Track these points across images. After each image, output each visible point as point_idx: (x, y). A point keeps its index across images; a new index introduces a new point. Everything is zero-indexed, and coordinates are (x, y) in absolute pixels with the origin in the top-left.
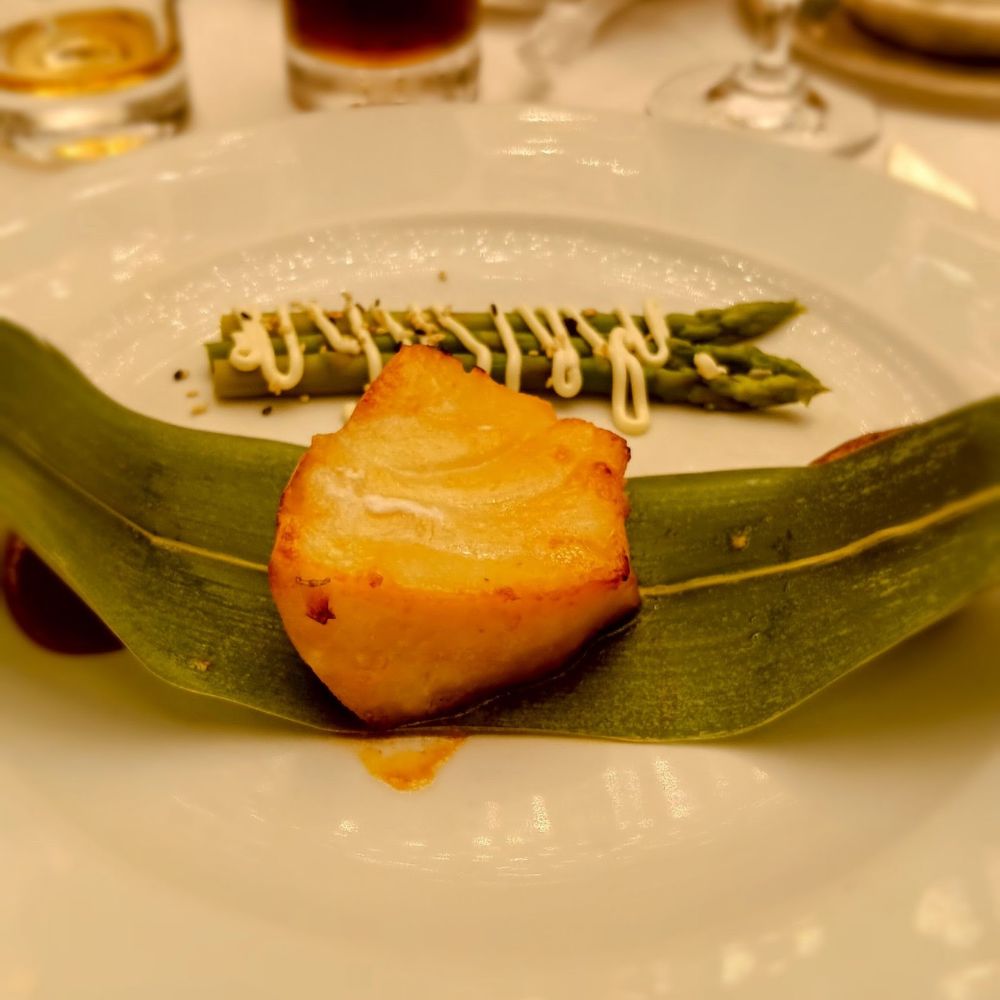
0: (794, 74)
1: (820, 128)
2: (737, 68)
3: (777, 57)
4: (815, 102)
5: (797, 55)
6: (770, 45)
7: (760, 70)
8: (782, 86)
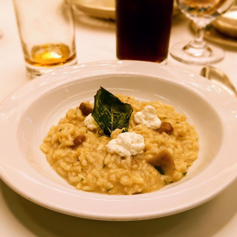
0: (204, 43)
1: (210, 56)
2: (191, 42)
3: (200, 39)
4: (209, 50)
5: (205, 39)
6: (199, 37)
7: (196, 42)
8: (201, 46)
